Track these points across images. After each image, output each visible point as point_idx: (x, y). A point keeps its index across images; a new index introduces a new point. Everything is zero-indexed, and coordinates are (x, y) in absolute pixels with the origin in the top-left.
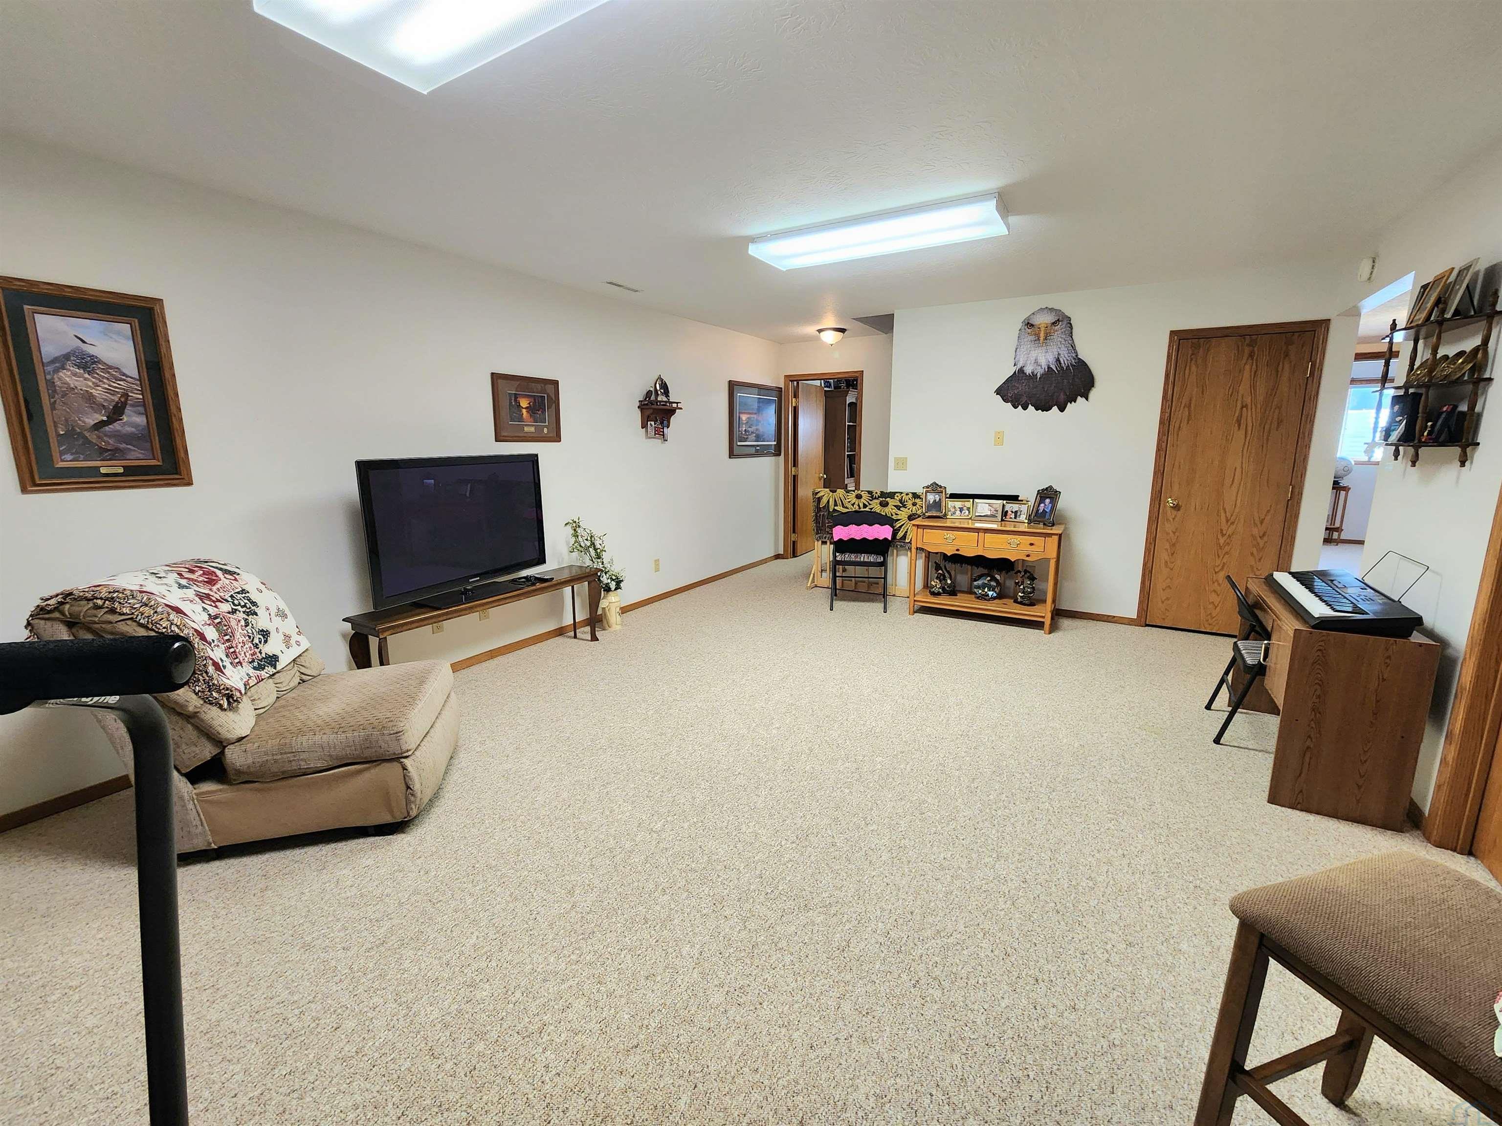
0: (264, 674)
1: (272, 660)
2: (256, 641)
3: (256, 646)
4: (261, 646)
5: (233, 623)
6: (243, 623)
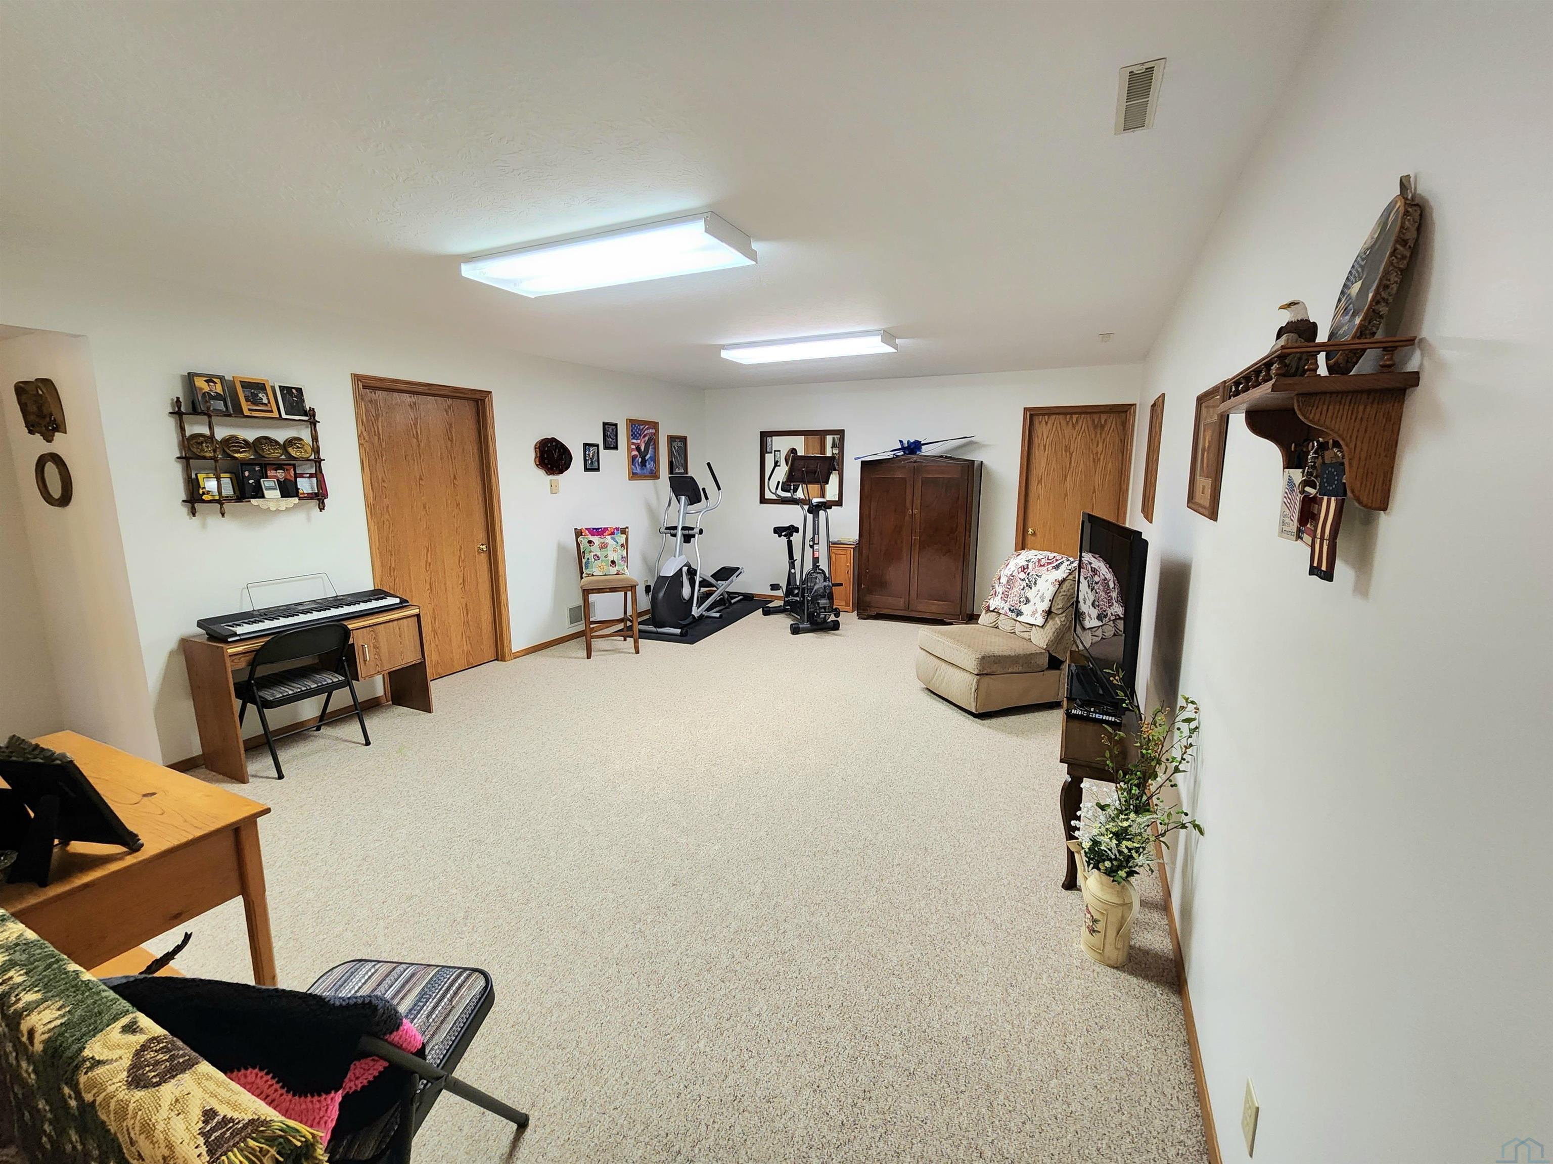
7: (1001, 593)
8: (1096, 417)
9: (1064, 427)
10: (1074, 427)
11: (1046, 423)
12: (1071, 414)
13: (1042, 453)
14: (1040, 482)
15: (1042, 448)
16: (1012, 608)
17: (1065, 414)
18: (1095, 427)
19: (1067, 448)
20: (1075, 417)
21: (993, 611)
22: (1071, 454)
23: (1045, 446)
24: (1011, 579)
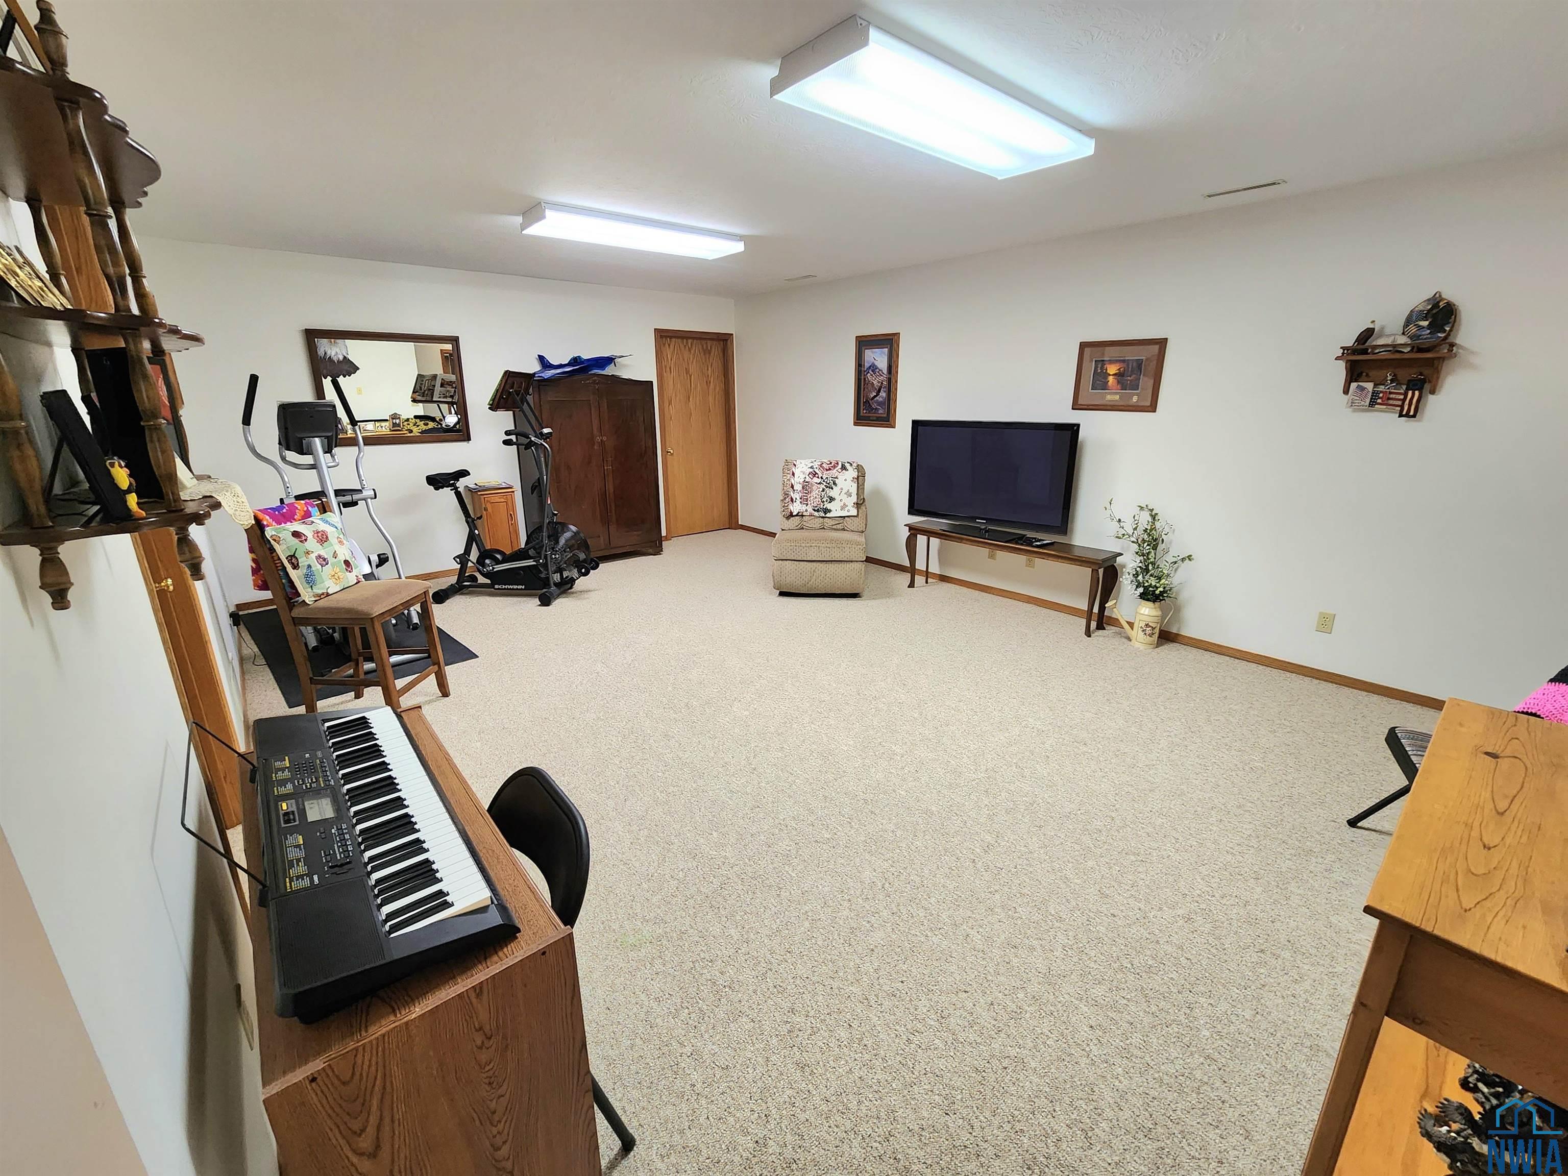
0: (816, 514)
1: (827, 511)
2: (824, 500)
3: (823, 502)
4: (825, 503)
5: (814, 488)
6: (821, 490)
7: (798, 498)
8: (704, 342)
9: (683, 348)
10: (690, 350)
11: (669, 345)
12: (687, 338)
13: (669, 374)
14: (670, 403)
15: (668, 369)
16: (816, 509)
17: (682, 338)
18: (704, 351)
19: (687, 371)
20: (690, 341)
21: (797, 515)
22: (691, 376)
23: (670, 368)
24: (806, 486)
